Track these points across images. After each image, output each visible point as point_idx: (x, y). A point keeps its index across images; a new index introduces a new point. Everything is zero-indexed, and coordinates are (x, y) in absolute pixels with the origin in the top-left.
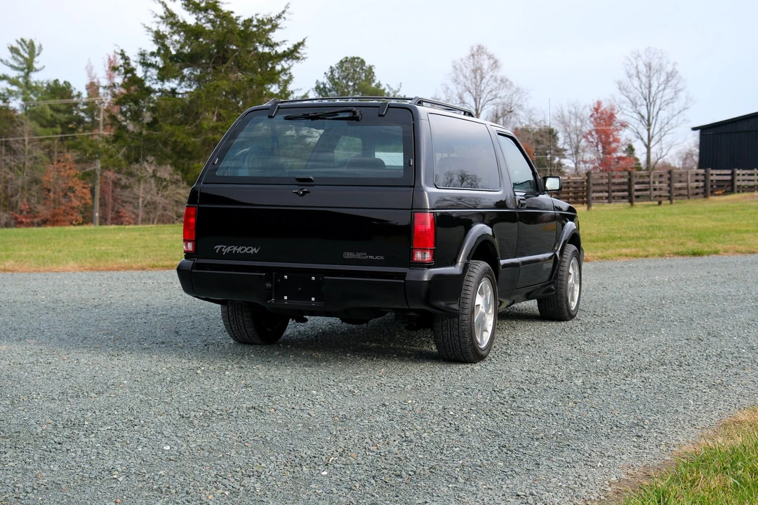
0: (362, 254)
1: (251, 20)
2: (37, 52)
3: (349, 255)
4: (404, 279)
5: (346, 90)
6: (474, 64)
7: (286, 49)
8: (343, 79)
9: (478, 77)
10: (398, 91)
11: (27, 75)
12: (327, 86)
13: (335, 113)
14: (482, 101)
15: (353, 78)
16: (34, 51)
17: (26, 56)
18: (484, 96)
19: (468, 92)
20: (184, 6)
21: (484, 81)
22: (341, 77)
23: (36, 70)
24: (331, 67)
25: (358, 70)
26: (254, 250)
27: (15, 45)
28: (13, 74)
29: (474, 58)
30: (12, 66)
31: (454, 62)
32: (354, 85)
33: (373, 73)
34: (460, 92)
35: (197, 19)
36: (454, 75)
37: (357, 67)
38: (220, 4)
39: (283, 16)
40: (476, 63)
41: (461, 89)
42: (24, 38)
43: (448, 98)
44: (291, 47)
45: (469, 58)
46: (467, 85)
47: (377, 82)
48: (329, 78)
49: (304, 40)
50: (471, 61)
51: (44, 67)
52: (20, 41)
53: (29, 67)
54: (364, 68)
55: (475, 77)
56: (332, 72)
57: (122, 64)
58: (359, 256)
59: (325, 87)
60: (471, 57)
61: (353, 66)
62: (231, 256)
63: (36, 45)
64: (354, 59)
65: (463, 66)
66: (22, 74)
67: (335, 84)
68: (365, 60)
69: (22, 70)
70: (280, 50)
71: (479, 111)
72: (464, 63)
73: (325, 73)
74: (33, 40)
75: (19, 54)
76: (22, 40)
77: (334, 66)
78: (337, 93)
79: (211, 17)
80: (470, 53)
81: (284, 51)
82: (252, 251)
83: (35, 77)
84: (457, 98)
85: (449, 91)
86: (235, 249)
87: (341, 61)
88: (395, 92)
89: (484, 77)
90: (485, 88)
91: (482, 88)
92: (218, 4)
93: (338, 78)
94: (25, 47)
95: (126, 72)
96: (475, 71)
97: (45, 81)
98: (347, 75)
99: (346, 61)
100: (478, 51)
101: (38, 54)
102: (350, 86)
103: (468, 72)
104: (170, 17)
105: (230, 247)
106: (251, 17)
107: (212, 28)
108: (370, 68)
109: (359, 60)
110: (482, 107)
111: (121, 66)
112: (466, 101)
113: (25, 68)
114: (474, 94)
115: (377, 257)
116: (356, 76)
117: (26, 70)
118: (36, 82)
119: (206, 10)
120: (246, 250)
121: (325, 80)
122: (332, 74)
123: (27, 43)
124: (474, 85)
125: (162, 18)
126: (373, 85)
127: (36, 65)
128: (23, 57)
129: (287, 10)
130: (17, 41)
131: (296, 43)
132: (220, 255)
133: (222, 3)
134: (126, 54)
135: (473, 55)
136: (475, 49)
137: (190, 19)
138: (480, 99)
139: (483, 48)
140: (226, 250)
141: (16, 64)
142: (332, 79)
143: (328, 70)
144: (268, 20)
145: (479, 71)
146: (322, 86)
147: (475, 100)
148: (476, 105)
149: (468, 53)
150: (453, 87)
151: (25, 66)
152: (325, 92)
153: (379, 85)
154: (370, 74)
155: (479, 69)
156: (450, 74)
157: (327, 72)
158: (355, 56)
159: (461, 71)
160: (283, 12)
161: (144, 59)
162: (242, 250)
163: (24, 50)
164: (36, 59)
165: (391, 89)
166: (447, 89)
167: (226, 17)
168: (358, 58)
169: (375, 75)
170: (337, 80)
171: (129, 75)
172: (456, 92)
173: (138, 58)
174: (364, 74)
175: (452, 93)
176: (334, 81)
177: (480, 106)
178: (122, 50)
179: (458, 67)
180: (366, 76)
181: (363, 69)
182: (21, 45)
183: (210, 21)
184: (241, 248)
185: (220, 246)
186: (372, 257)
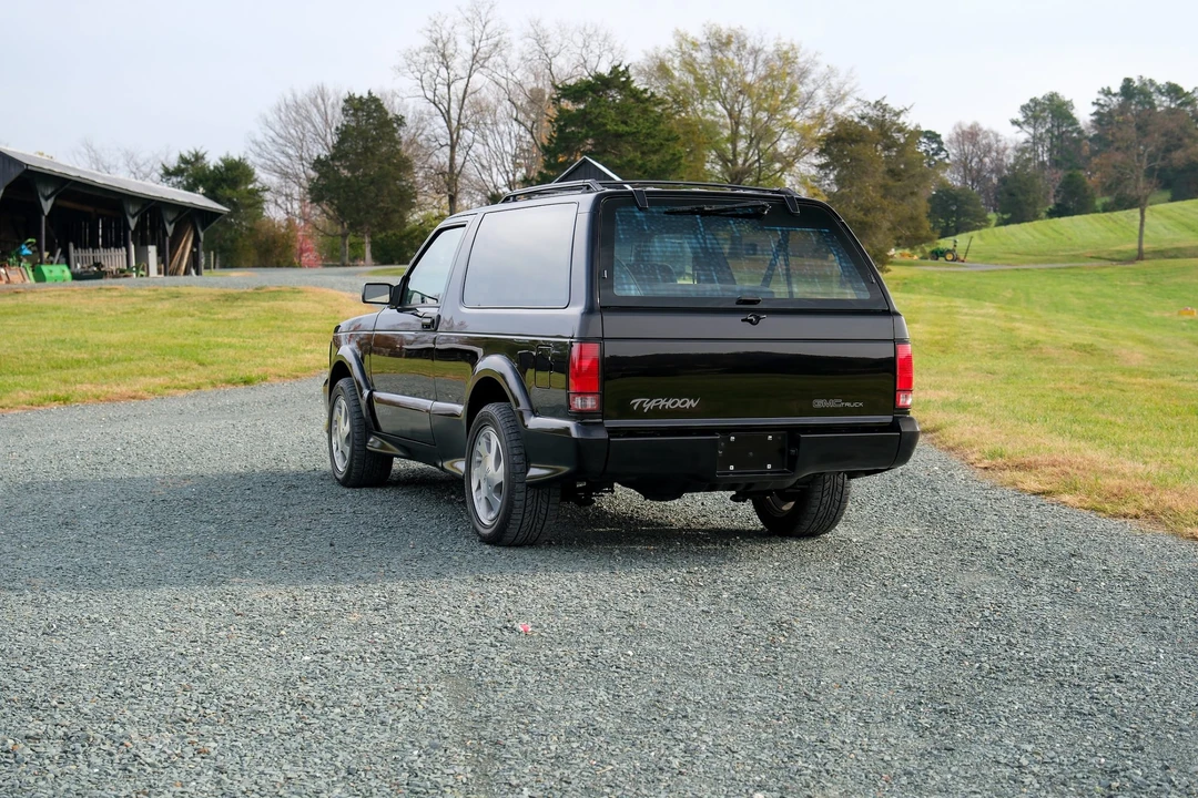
0: (837, 401)
3: (819, 403)
4: (900, 431)
26: (691, 403)
58: (832, 404)
62: (657, 413)
82: (688, 406)
86: (662, 402)
105: (654, 401)
115: (855, 404)
120: (679, 403)
132: (640, 414)
140: (649, 405)
162: (673, 404)
184: (671, 401)
185: (640, 400)
186: (848, 404)
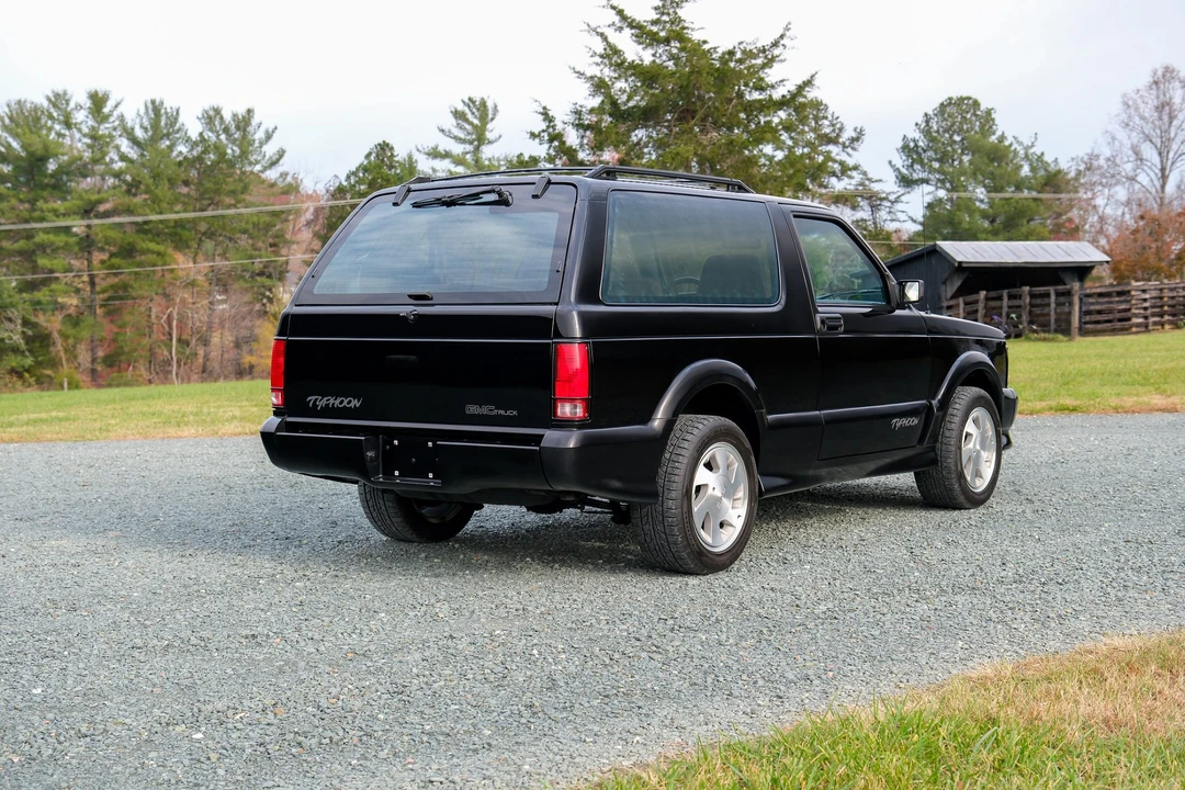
0: (490, 408)
1: (731, 53)
2: (490, 116)
3: (472, 409)
4: (538, 444)
5: (949, 148)
6: (1158, 97)
7: (786, 93)
8: (944, 132)
9: (1165, 118)
10: (1032, 146)
11: (477, 149)
12: (921, 144)
13: (476, 196)
14: (1171, 155)
15: (961, 129)
16: (487, 115)
17: (476, 122)
18: (1174, 147)
19: (1148, 142)
20: (634, 38)
21: (1175, 123)
22: (941, 130)
23: (490, 142)
24: (926, 115)
25: (969, 116)
26: (355, 403)
27: (461, 107)
28: (458, 149)
29: (1158, 88)
30: (456, 138)
31: (1125, 95)
32: (963, 139)
33: (993, 120)
34: (1135, 143)
35: (654, 55)
36: (1124, 117)
37: (967, 112)
38: (689, 31)
39: (782, 42)
40: (1162, 97)
41: (1136, 138)
42: (472, 96)
43: (1114, 154)
44: (793, 88)
45: (1151, 89)
46: (1146, 132)
47: (999, 133)
48: (922, 132)
49: (812, 77)
50: (1154, 92)
51: (500, 136)
52: (467, 101)
53: (480, 139)
54: (979, 113)
55: (1160, 119)
56: (927, 122)
57: (545, 128)
58: (485, 410)
59: (916, 146)
60: (1154, 87)
61: (963, 113)
62: (328, 412)
63: (490, 105)
64: (962, 99)
65: (1139, 101)
66: (469, 148)
67: (933, 140)
68: (980, 100)
69: (471, 143)
70: (777, 94)
71: (1167, 172)
72: (1141, 97)
73: (917, 124)
74: (486, 98)
75: (467, 120)
76: (470, 99)
77: (930, 113)
78: (936, 154)
79: (675, 51)
80: (1151, 80)
81: (783, 96)
82: (352, 405)
83: (488, 152)
84: (1130, 152)
85: (1117, 143)
86: (332, 401)
87: (942, 104)
88: (1027, 149)
89: (1176, 117)
90: (1176, 134)
91: (1172, 135)
92: (685, 31)
93: (938, 132)
94: (474, 110)
95: (551, 140)
96: (1160, 108)
97: (502, 158)
98: (952, 125)
99: (950, 104)
100: (1164, 76)
101: (492, 119)
102: (955, 142)
103: (1147, 110)
104: (612, 54)
105: (325, 399)
106: (731, 48)
107: (674, 68)
108: (989, 112)
109: (971, 101)
110: (1173, 164)
111: (544, 131)
112: (1145, 157)
113: (474, 140)
114: (1159, 146)
115: (508, 413)
116: (965, 127)
117: (476, 143)
118: (490, 160)
119: (667, 41)
120: (345, 403)
121: (917, 135)
122: (928, 125)
123: (477, 103)
124: (1158, 131)
125: (601, 56)
126: (993, 139)
127: (489, 135)
128: (471, 124)
129: (788, 34)
130: (464, 102)
131: (800, 82)
132: (315, 411)
133: (693, 30)
134: (551, 113)
135: (1156, 83)
136: (1160, 73)
137: (644, 55)
138: (1168, 152)
139: (1173, 71)
140: (322, 402)
141: (462, 135)
142: (927, 132)
143: (920, 119)
144: (759, 51)
145: (1167, 108)
146: (912, 145)
147: (1160, 154)
148: (1162, 161)
149: (1147, 79)
150: (1122, 135)
151: (474, 137)
152: (917, 153)
153: (1002, 138)
154: (987, 121)
155: (1168, 104)
156: (1118, 115)
157: (919, 123)
158: (964, 95)
159: (1137, 109)
160: (782, 37)
161: (580, 119)
162: (340, 403)
163: (473, 113)
164: (489, 126)
165: (1020, 143)
166: (1114, 138)
167: (695, 51)
168: (969, 98)
169: (996, 122)
170: (935, 134)
171: (556, 143)
172: (1128, 143)
173: (571, 118)
174: (978, 123)
175: (1121, 145)
176: (931, 136)
177: (1169, 163)
178: (544, 108)
179: (1130, 103)
180: (982, 126)
181: (976, 115)
182: (469, 107)
183: (672, 57)
184: (339, 400)
185: (314, 398)
186: (502, 412)
